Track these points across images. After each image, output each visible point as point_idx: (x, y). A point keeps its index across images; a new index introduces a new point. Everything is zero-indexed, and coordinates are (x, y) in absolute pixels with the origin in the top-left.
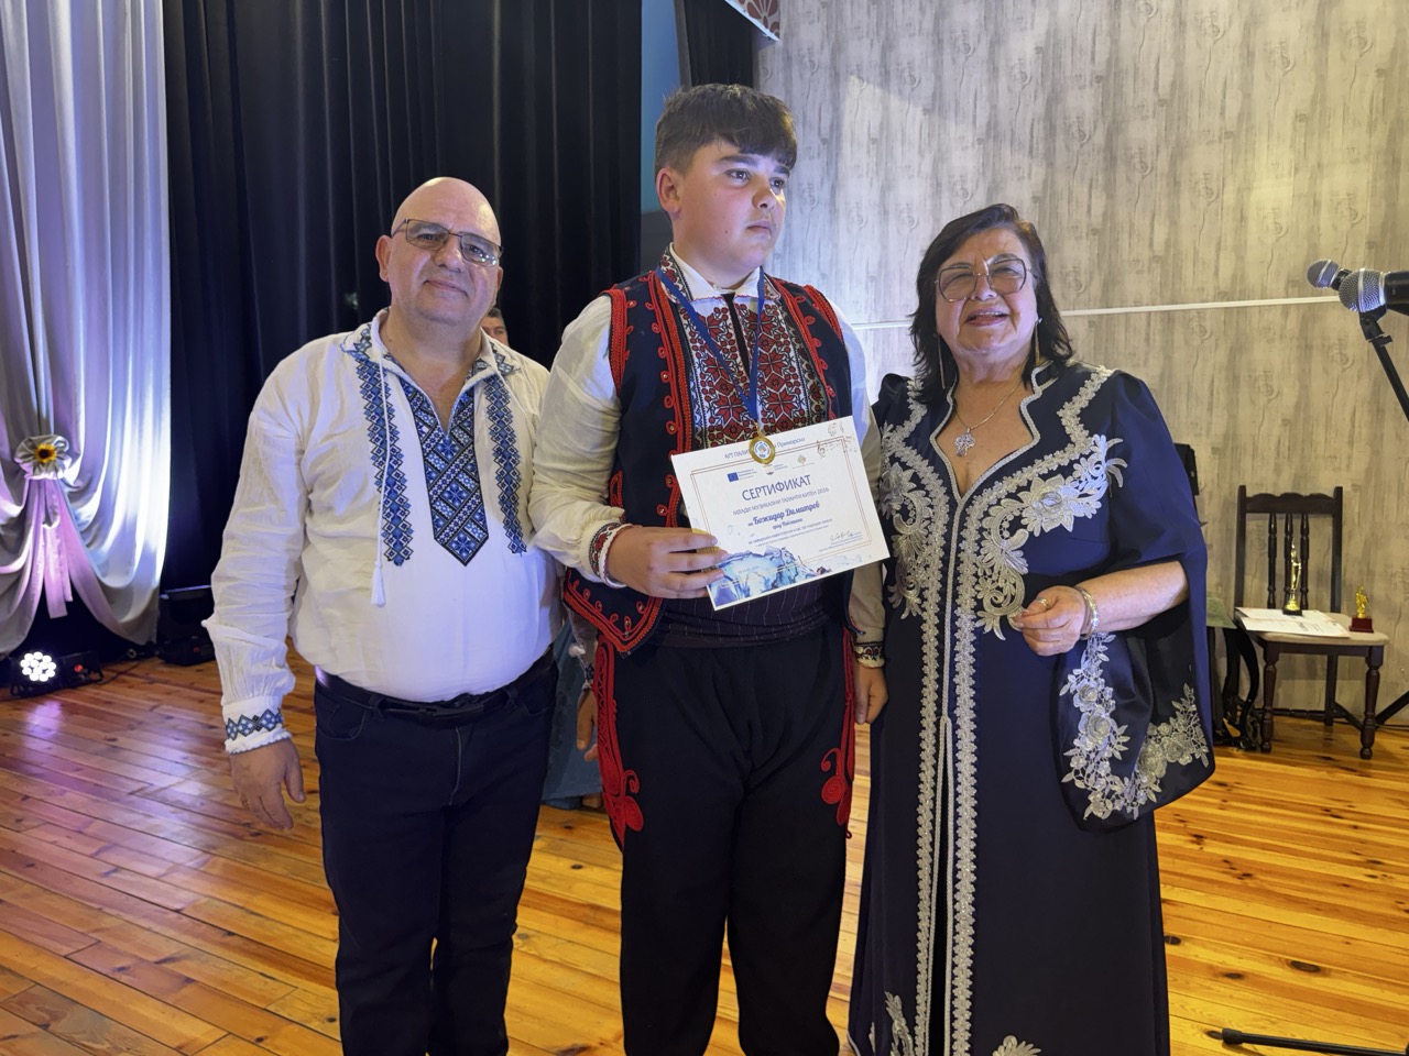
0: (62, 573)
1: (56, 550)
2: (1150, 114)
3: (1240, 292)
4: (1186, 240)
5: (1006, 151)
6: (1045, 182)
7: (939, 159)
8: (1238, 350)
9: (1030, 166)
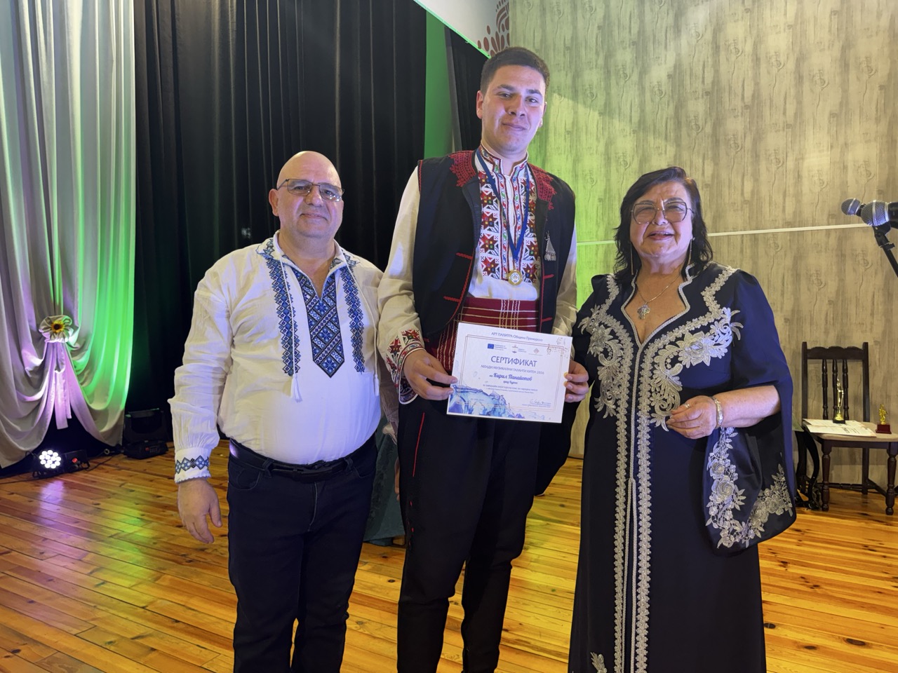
0: (65, 401)
1: (62, 387)
2: (739, 114)
3: (799, 222)
4: (764, 190)
5: (651, 139)
6: (675, 156)
7: (609, 143)
8: (798, 258)
9: (666, 146)
